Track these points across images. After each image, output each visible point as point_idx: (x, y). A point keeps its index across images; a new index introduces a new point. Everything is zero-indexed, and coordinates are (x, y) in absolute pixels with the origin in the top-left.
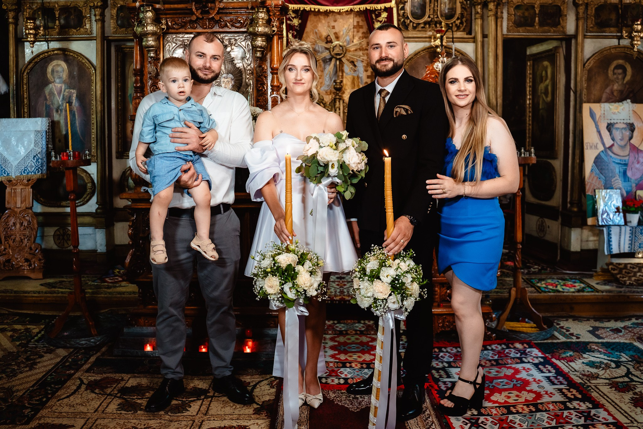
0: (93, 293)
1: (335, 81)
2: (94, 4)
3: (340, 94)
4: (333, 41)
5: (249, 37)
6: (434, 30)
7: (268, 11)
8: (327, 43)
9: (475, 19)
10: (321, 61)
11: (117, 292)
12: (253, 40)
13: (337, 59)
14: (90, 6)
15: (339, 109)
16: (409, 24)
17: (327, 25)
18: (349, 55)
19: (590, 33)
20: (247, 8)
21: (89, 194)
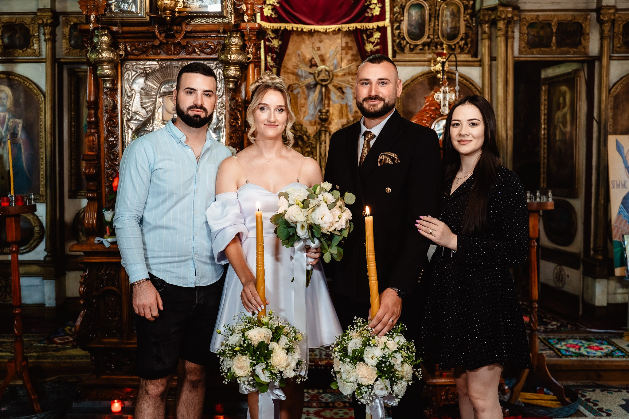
0: (38, 357)
1: (320, 111)
2: (43, 21)
3: (326, 125)
4: (318, 64)
5: (220, 65)
6: (434, 53)
7: (243, 36)
8: (311, 67)
9: (482, 39)
10: (304, 87)
11: (67, 356)
12: (225, 70)
13: (322, 86)
14: (39, 24)
15: (325, 143)
16: (405, 46)
17: (311, 46)
18: (336, 81)
19: (617, 53)
20: (218, 32)
21: (36, 239)
